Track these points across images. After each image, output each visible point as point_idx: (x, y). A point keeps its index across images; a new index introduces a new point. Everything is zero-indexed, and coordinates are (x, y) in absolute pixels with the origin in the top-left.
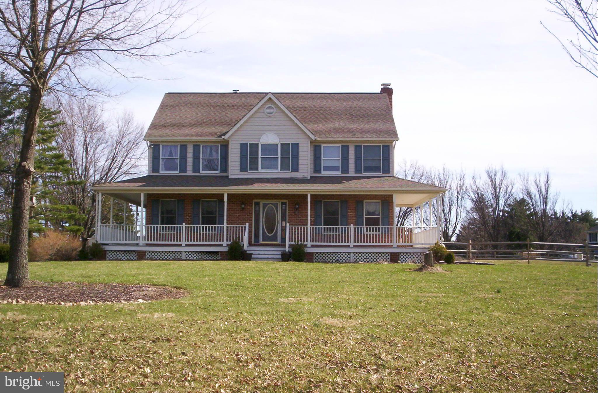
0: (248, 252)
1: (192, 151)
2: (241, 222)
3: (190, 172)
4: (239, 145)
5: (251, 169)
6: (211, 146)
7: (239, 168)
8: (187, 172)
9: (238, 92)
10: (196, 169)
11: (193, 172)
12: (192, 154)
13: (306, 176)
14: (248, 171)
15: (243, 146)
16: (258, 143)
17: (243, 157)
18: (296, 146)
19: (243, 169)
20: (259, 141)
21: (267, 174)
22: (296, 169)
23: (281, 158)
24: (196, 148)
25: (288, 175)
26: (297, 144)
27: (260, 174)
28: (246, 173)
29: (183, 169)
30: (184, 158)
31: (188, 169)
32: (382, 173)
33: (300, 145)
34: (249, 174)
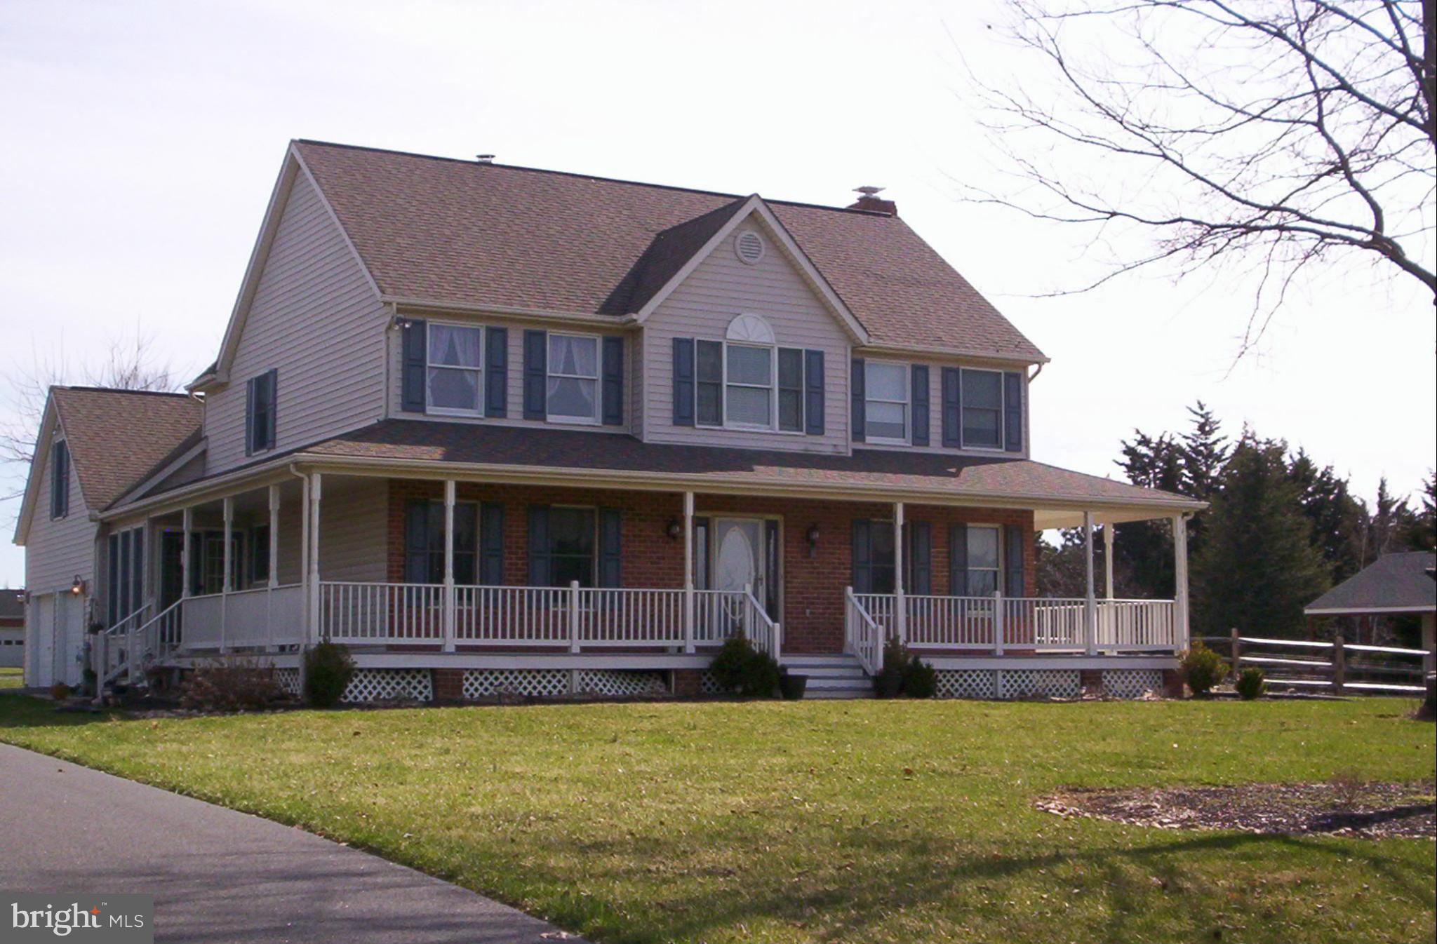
0: (791, 672)
1: (520, 351)
2: (663, 579)
3: (515, 418)
4: (670, 343)
5: (702, 419)
6: (569, 339)
7: (670, 414)
8: (509, 415)
9: (494, 161)
10: (534, 408)
11: (526, 417)
12: (520, 359)
13: (842, 450)
14: (697, 426)
15: (681, 347)
16: (720, 343)
17: (681, 379)
18: (817, 358)
19: (682, 417)
20: (725, 337)
21: (741, 435)
22: (817, 427)
23: (781, 391)
24: (535, 341)
25: (797, 442)
26: (820, 355)
27: (726, 434)
28: (687, 430)
29: (496, 406)
30: (497, 370)
31: (510, 407)
32: (1003, 450)
33: (826, 357)
34: (698, 436)
